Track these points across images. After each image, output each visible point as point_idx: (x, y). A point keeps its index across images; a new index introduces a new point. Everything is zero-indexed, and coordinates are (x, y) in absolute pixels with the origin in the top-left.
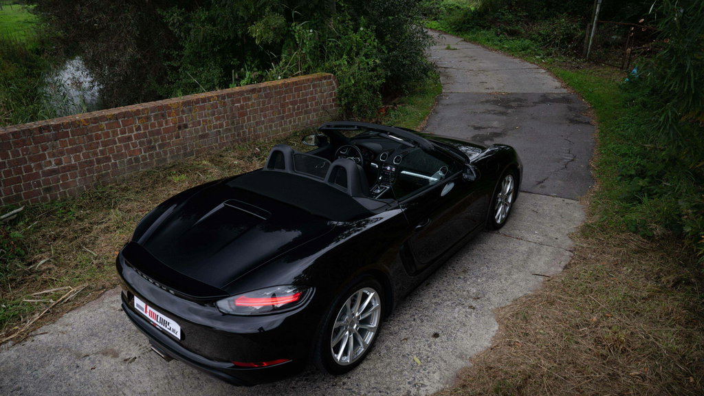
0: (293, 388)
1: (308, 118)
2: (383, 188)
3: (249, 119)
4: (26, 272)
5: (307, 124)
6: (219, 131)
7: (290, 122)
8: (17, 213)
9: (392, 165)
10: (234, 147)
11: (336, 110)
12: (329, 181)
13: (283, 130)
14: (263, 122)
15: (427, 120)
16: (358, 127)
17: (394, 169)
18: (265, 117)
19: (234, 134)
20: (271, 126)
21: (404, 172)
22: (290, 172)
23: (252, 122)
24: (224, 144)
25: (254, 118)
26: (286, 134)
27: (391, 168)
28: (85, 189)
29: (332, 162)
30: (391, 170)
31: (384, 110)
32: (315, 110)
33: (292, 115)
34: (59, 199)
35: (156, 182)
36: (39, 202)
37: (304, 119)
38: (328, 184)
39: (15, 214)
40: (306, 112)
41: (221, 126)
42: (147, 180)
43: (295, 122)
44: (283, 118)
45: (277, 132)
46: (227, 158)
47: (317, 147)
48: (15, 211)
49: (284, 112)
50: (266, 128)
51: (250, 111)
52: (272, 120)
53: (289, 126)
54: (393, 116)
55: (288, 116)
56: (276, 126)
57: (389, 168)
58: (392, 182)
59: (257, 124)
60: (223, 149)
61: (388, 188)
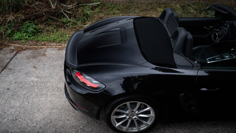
0: (101, 123)
2: (231, 56)
4: (81, 27)
8: (98, 4)
22: (164, 25)
28: (125, 2)
34: (114, 4)
35: (152, 9)
36: (107, 2)
39: (96, 4)
42: (149, 6)
48: (97, 3)
61: (235, 57)
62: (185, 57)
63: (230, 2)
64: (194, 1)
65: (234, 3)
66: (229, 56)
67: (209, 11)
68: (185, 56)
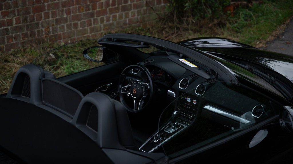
1: (127, 16)
2: (177, 126)
3: (47, 16)
5: (125, 24)
6: (7, 30)
7: (102, 21)
9: (193, 97)
10: (24, 50)
11: (164, 7)
12: (78, 122)
13: (92, 30)
14: (66, 20)
15: (287, 25)
16: (145, 44)
17: (195, 102)
18: (68, 13)
19: (27, 34)
20: (76, 25)
21: (207, 107)
22: (36, 103)
23: (51, 19)
24: (12, 46)
25: (54, 14)
26: (95, 35)
27: (192, 100)
29: (84, 95)
30: (191, 103)
31: (232, 8)
32: (136, 7)
33: (104, 12)
37: (121, 17)
38: (77, 126)
40: (124, 9)
41: (10, 23)
43: (108, 20)
44: (92, 15)
45: (84, 32)
46: (11, 64)
47: (103, 63)
49: (94, 8)
50: (69, 27)
51: (49, 6)
52: (78, 18)
53: (99, 25)
54: (242, 16)
55: (99, 14)
56: (82, 25)
57: (189, 100)
58: (192, 119)
59: (58, 21)
60: (10, 52)
61: (185, 127)
62: (128, 150)
63: (85, 35)
64: (12, 50)
65: (93, 34)
66: (174, 128)
67: (87, 55)
68: (127, 148)
